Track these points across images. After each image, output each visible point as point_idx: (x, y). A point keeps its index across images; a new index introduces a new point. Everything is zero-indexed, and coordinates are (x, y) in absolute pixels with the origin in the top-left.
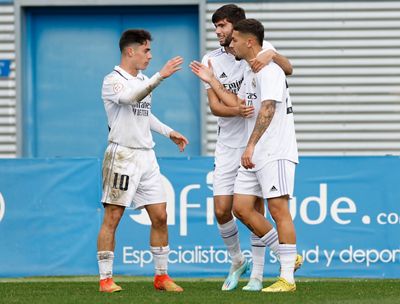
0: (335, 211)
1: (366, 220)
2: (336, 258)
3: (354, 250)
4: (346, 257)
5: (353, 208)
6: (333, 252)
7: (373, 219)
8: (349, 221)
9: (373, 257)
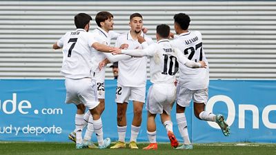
0: (20, 107)
1: (36, 112)
2: (20, 131)
3: (30, 127)
4: (26, 131)
5: (29, 106)
6: (19, 128)
7: (40, 112)
8: (27, 113)
9: (39, 131)
